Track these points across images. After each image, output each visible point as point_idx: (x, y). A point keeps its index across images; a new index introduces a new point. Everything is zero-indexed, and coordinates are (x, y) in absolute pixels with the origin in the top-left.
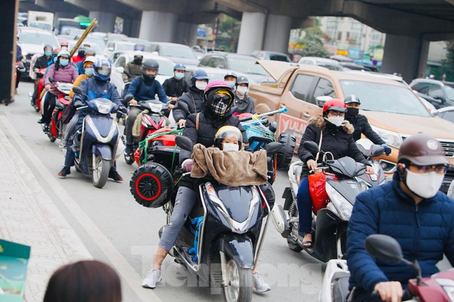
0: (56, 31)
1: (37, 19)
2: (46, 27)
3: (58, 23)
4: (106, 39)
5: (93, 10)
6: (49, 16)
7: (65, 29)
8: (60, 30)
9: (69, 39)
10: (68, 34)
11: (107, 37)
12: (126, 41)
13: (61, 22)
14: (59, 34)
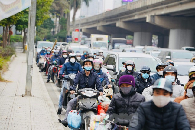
0: (111, 47)
1: (97, 39)
2: (103, 45)
3: (112, 41)
4: (144, 50)
5: (136, 31)
6: (105, 37)
7: (116, 45)
8: (113, 46)
9: (119, 51)
10: (118, 49)
11: (144, 49)
12: (157, 51)
13: (114, 40)
14: (113, 49)
